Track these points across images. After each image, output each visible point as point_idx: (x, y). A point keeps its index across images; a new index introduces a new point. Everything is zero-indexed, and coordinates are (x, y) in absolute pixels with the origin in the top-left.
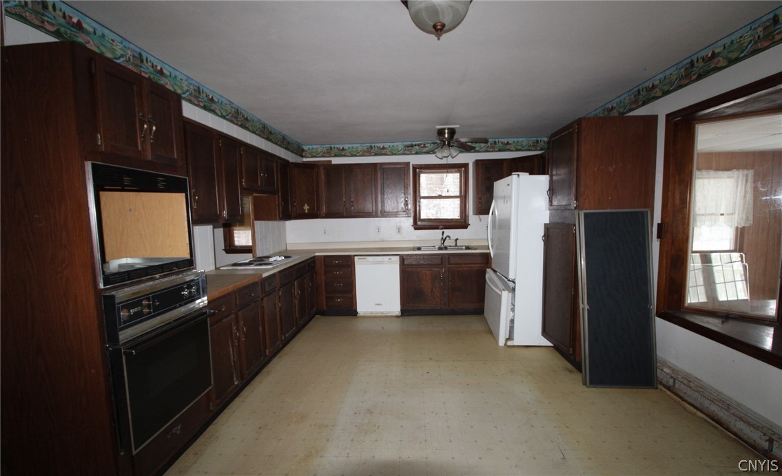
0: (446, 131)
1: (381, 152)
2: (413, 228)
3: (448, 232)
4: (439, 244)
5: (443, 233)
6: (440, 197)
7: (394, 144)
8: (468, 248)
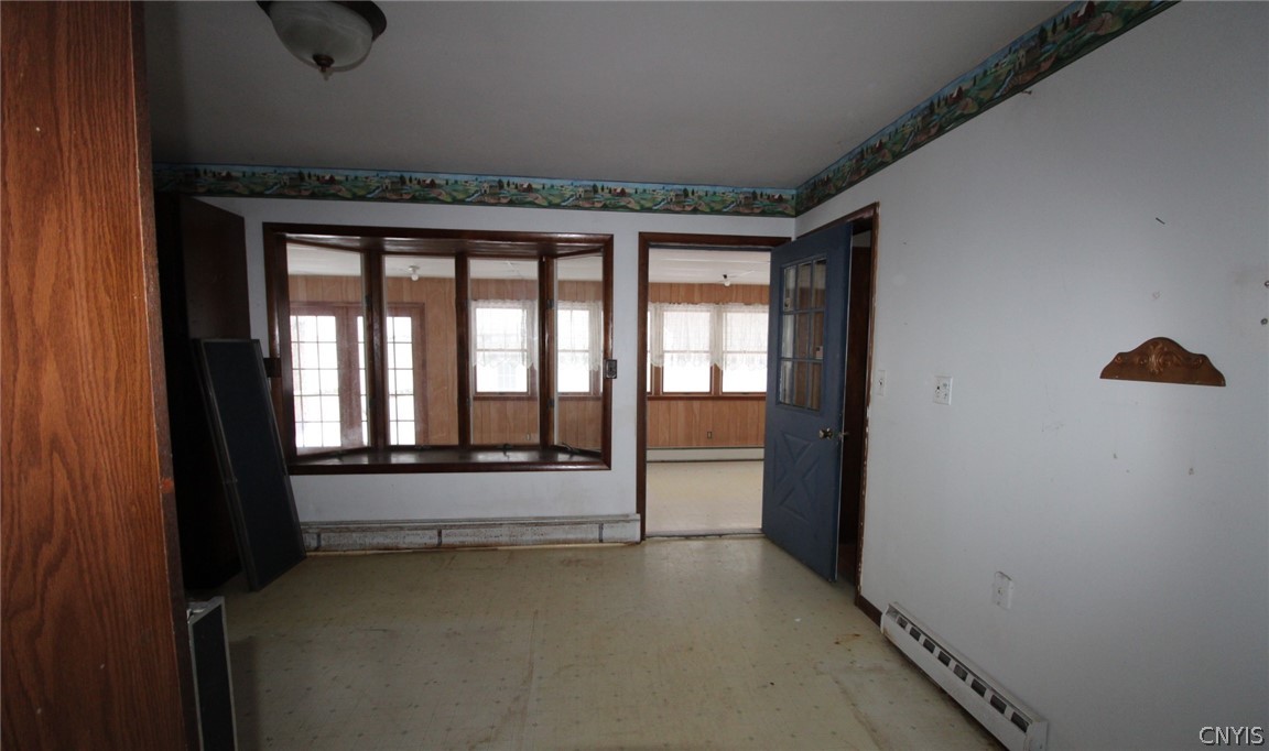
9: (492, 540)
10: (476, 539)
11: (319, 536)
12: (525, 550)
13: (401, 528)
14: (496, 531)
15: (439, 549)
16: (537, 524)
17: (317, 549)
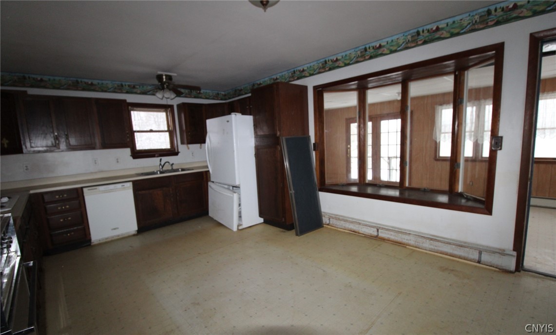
0: (164, 77)
1: (90, 87)
2: (131, 158)
3: (165, 159)
4: (159, 168)
5: (161, 160)
6: (151, 131)
7: (104, 82)
8: (183, 170)
9: (405, 241)
10: (396, 238)
11: (329, 219)
12: (422, 252)
13: (360, 224)
14: (406, 237)
15: (376, 238)
16: (431, 239)
17: (328, 225)
